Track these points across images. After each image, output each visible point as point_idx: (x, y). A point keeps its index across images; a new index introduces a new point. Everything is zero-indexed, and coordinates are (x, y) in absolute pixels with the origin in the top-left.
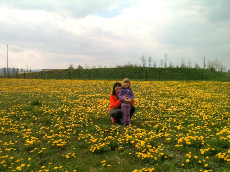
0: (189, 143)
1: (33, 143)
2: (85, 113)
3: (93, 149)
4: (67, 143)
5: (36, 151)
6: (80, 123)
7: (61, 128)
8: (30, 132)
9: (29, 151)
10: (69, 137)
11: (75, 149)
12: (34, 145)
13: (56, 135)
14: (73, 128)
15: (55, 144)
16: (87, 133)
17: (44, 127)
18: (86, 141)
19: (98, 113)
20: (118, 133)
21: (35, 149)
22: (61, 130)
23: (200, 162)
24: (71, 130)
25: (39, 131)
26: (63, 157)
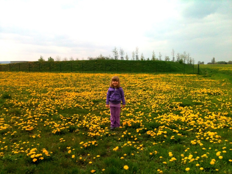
0: (131, 125)
1: (6, 128)
2: (52, 105)
3: (55, 132)
4: (34, 128)
5: (9, 134)
6: (47, 113)
7: (30, 117)
8: (3, 120)
9: (3, 135)
10: (37, 124)
11: (40, 132)
12: (7, 130)
13: (25, 122)
14: (40, 118)
15: (24, 129)
16: (52, 121)
17: (15, 117)
18: (50, 126)
19: (64, 105)
20: (77, 120)
21: (8, 132)
22: (30, 119)
23: (132, 137)
24: (38, 119)
25: (11, 120)
26: (30, 137)
